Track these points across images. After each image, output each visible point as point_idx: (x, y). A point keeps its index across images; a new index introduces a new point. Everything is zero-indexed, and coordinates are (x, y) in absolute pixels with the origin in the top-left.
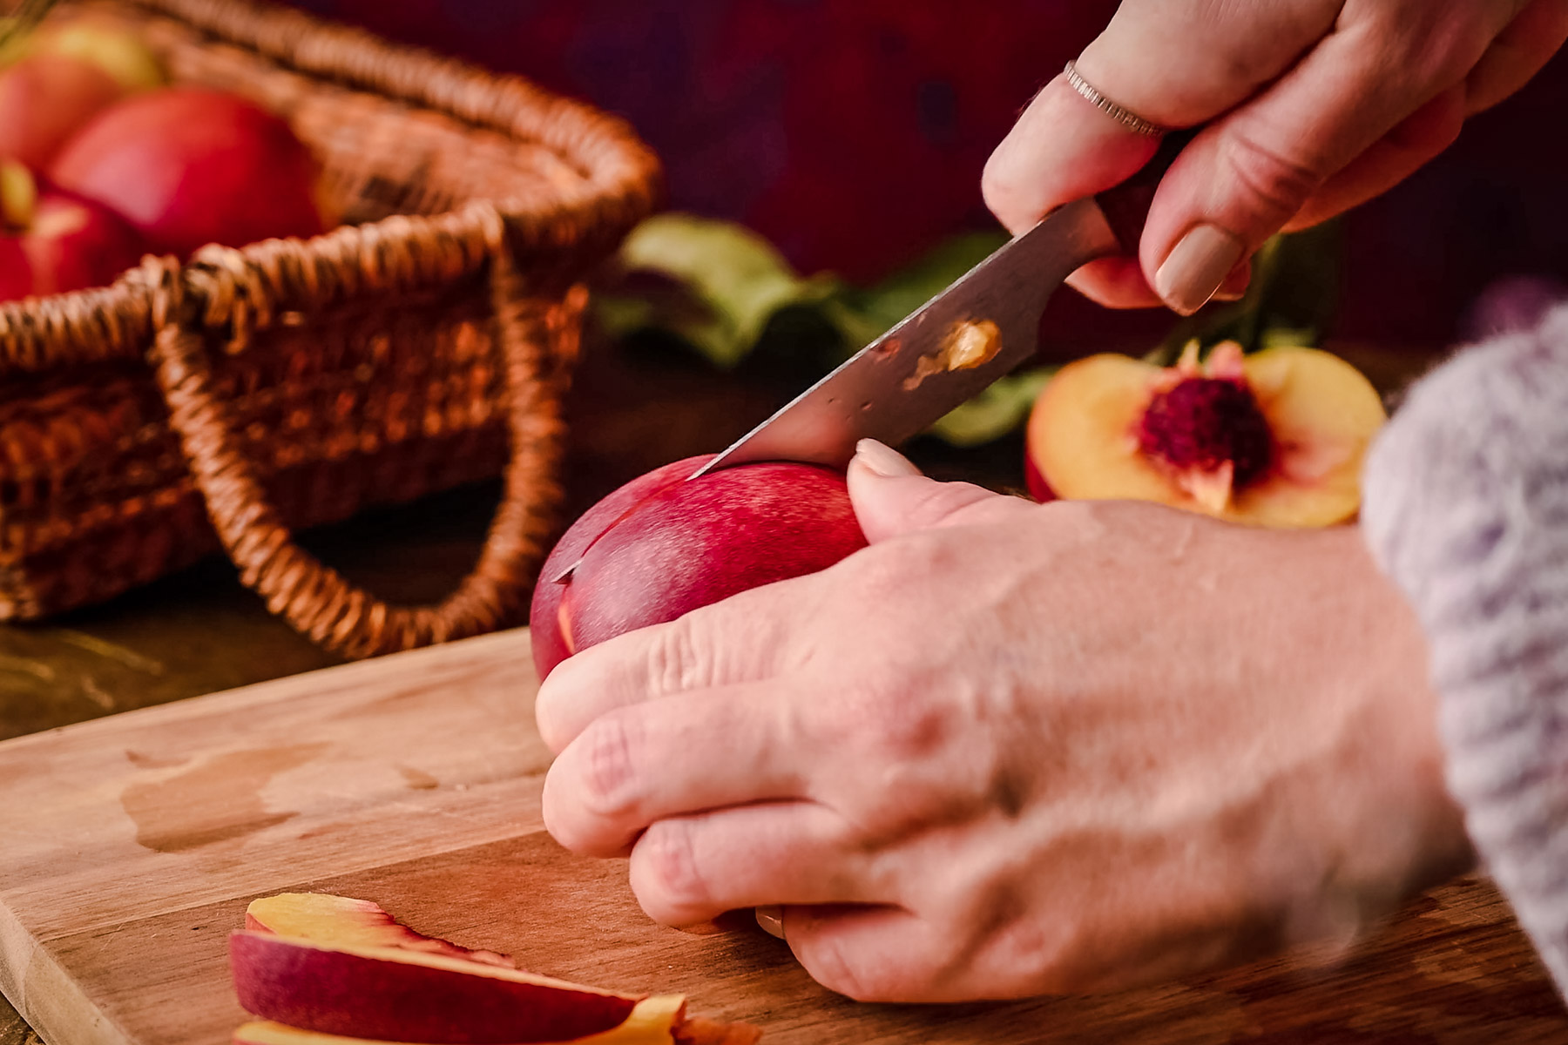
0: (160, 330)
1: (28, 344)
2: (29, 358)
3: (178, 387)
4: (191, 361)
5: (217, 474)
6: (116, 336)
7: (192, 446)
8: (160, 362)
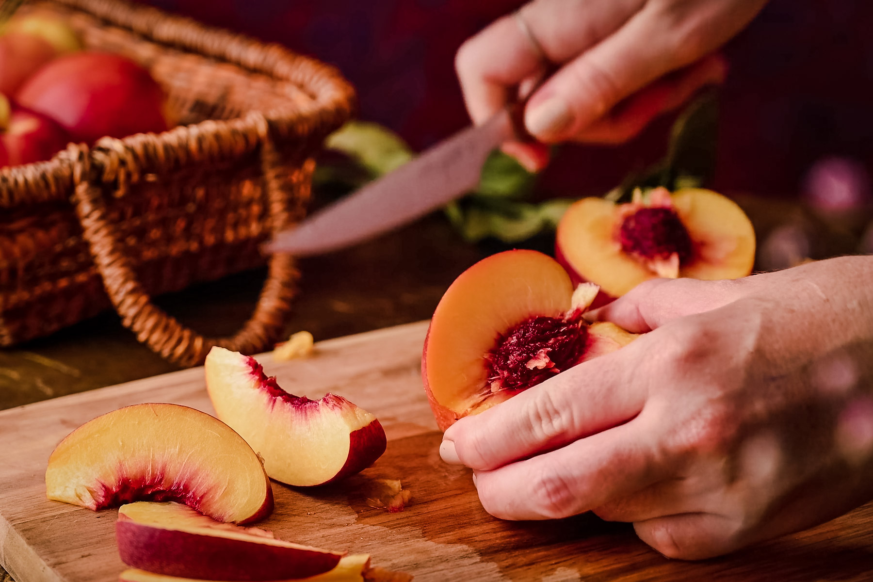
0: (77, 185)
1: (5, 192)
3: (87, 216)
4: (95, 202)
5: (109, 265)
7: (96, 249)
8: (78, 203)
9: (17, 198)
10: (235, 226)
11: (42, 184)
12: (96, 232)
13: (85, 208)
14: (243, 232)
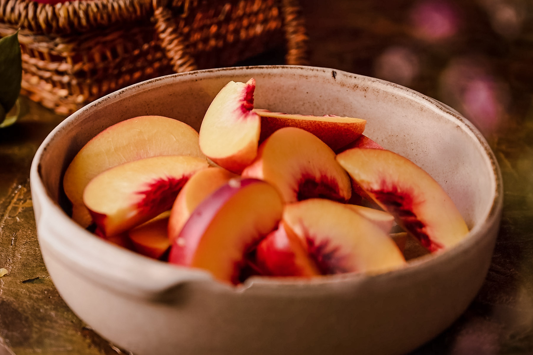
0: (155, 11)
1: (105, 16)
2: (105, 22)
3: (163, 31)
4: (167, 20)
5: (181, 65)
6: (139, 12)
7: (171, 54)
8: (156, 21)
9: (113, 18)
10: (247, 28)
11: (131, 9)
12: (171, 42)
13: (162, 26)
14: (252, 32)
